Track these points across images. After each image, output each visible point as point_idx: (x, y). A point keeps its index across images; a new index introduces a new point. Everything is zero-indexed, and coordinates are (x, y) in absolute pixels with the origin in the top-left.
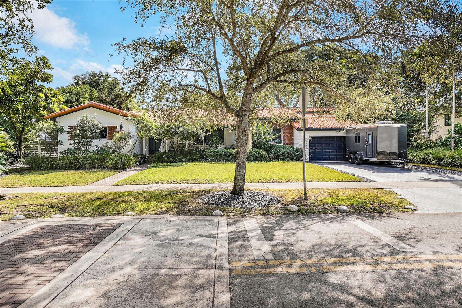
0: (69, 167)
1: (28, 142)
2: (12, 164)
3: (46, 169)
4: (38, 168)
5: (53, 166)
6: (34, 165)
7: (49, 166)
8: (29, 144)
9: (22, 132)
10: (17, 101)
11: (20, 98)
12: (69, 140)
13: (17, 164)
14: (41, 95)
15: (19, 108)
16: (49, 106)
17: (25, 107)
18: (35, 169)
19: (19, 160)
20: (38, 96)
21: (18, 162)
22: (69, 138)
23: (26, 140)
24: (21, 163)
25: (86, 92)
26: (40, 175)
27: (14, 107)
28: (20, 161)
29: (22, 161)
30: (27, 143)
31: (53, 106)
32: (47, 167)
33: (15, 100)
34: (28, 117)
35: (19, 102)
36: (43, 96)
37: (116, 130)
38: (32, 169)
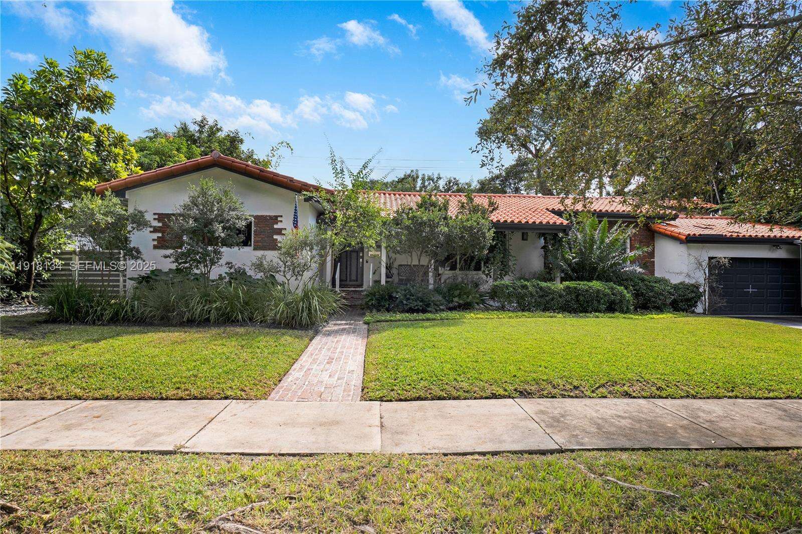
0: (162, 318)
1: (49, 252)
2: (7, 304)
3: (98, 320)
4: (77, 318)
5: (116, 314)
6: (65, 310)
7: (108, 314)
8: (50, 258)
9: (35, 226)
10: (25, 146)
11: (35, 140)
12: (155, 247)
13: (20, 304)
14: (86, 136)
15: (30, 164)
16: (105, 165)
17: (46, 164)
18: (67, 321)
19: (24, 293)
20: (79, 138)
21: (23, 298)
22: (156, 243)
23: (42, 249)
24: (30, 303)
25: (178, 150)
26: (87, 341)
27: (18, 158)
28: (27, 297)
29: (33, 298)
30: (45, 254)
31: (114, 165)
32: (102, 315)
33: (21, 144)
34: (52, 188)
35: (31, 148)
36: (92, 139)
37: (275, 226)
38: (61, 322)
